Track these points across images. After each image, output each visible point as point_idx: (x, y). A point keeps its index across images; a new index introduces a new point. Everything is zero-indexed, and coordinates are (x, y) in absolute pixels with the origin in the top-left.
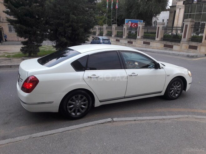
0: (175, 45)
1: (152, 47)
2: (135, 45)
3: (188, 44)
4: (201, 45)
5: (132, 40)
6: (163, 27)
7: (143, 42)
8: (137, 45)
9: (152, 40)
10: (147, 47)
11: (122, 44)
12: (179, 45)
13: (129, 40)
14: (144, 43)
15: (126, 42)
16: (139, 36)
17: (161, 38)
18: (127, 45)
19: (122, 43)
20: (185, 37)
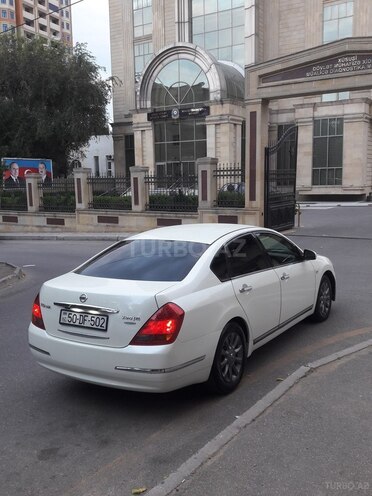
0: (185, 217)
1: (127, 229)
2: (75, 229)
3: (216, 213)
4: (245, 214)
5: (60, 215)
6: (145, 178)
7: (95, 217)
8: (78, 227)
9: (123, 212)
10: (111, 229)
11: (29, 228)
12: (196, 218)
13: (50, 215)
14: (101, 220)
15: (42, 220)
16: (80, 202)
17: (146, 205)
18: (46, 229)
19: (28, 226)
20: (205, 198)
